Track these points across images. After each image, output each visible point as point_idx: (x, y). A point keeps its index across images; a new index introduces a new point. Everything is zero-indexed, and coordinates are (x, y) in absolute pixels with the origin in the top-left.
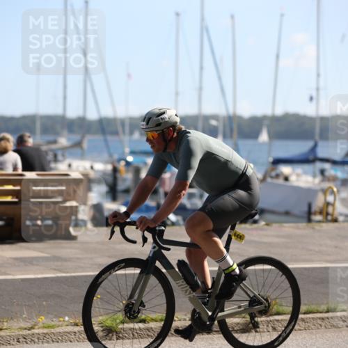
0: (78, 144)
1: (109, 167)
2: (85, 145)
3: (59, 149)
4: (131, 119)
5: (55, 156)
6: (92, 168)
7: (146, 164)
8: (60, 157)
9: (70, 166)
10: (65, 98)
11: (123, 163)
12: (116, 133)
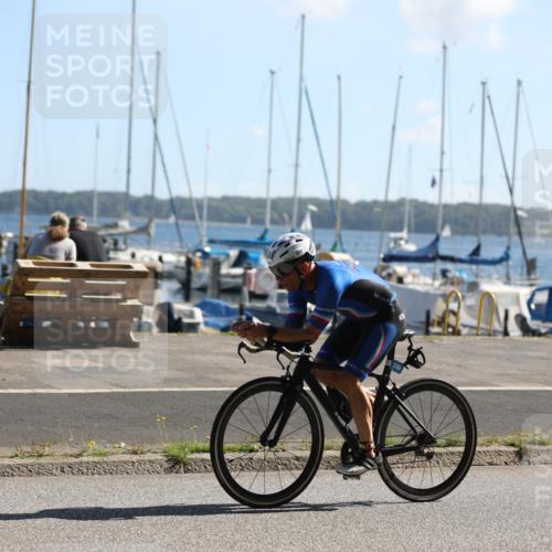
0: (144, 230)
1: (183, 259)
2: (153, 230)
3: (120, 234)
4: (210, 199)
5: (116, 243)
6: (160, 259)
7: (228, 256)
8: (121, 245)
9: (133, 256)
10: (129, 171)
11: (199, 254)
12: (192, 218)
